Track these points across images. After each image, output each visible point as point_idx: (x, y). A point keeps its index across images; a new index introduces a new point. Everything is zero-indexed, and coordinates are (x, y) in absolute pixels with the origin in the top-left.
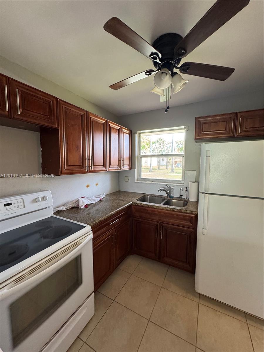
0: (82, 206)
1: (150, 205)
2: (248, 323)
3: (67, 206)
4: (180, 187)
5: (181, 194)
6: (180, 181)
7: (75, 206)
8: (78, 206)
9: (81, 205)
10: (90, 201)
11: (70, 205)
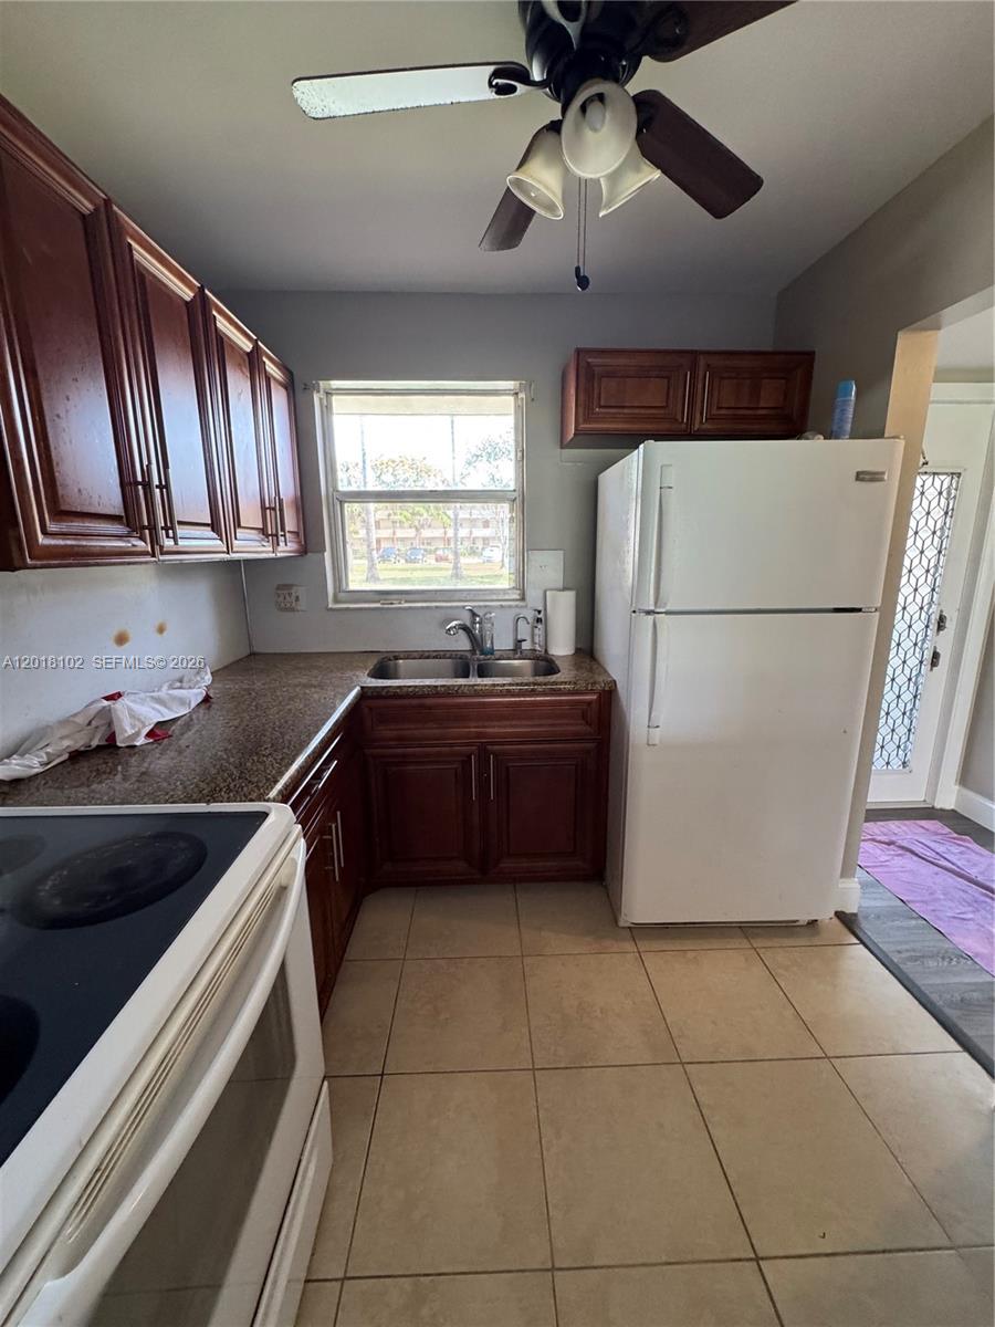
0: (137, 734)
1: (442, 686)
2: (755, 946)
3: (49, 750)
4: (514, 612)
5: (519, 638)
6: (504, 591)
7: (95, 743)
8: (112, 737)
9: (130, 732)
10: (166, 710)
11: (66, 743)
